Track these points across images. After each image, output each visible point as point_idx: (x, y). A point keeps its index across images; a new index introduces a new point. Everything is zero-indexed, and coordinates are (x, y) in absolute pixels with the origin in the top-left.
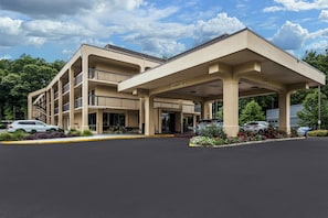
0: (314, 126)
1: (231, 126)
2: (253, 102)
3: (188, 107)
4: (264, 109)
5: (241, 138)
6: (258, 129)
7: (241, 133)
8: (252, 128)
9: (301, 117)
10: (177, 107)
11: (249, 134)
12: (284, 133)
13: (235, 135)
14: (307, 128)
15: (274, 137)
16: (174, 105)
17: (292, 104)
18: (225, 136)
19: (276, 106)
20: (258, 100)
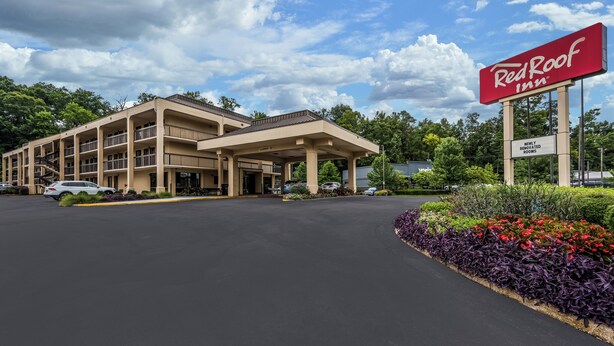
0: (380, 187)
1: (312, 186)
2: (329, 162)
3: (268, 167)
4: (341, 170)
5: (320, 195)
6: (332, 188)
7: (320, 191)
8: (328, 188)
9: (370, 178)
10: (256, 167)
11: (325, 191)
12: (351, 192)
13: (315, 192)
14: (375, 189)
15: (344, 195)
16: (254, 165)
17: (357, 166)
18: (309, 193)
19: (346, 168)
20: (335, 162)
